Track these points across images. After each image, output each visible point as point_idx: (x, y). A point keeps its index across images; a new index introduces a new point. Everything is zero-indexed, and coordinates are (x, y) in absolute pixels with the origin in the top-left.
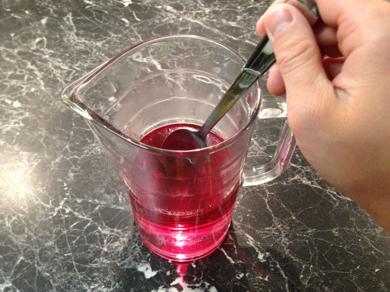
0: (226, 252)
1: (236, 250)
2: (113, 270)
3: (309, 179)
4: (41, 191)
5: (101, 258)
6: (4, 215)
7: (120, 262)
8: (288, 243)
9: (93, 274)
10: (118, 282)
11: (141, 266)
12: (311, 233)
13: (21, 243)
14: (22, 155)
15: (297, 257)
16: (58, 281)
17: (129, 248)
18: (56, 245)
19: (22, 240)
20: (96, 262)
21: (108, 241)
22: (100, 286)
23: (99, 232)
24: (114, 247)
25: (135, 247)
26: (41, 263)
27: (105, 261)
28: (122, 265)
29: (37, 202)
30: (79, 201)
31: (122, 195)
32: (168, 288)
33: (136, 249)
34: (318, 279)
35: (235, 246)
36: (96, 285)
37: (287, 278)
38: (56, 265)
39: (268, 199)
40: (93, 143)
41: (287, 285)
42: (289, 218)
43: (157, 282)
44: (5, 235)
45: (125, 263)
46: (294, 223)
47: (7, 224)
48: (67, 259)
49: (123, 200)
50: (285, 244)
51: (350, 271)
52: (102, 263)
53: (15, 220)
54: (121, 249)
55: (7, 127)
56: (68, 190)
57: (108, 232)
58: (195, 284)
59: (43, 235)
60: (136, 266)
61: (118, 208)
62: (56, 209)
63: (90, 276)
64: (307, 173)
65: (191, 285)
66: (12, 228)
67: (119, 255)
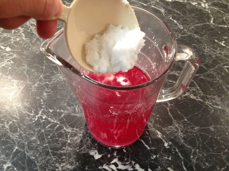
0: (144, 142)
1: (150, 141)
2: (74, 155)
3: (195, 95)
4: (27, 105)
5: (67, 147)
6: (4, 120)
7: (78, 149)
8: (182, 136)
9: (62, 157)
10: (78, 162)
11: (92, 152)
12: (197, 130)
13: (15, 138)
14: (14, 82)
15: (188, 145)
16: (40, 162)
17: (84, 140)
18: (38, 139)
19: (16, 136)
20: (63, 150)
21: (70, 136)
22: (67, 164)
23: (65, 130)
24: (74, 140)
25: (88, 140)
26: (29, 151)
27: (69, 149)
28: (80, 151)
29: (25, 112)
30: (51, 111)
31: (78, 107)
32: (109, 165)
33: (88, 141)
34: (202, 158)
35: (150, 138)
36: (64, 164)
37: (182, 158)
38: (39, 152)
39: (169, 108)
40: (58, 74)
41: (183, 162)
42: (183, 120)
43: (102, 161)
44: (5, 133)
45: (82, 150)
46: (186, 124)
47: (6, 126)
48: (46, 148)
49: (78, 110)
50: (181, 137)
51: (221, 153)
52: (67, 150)
53: (11, 124)
54: (79, 141)
55: (3, 64)
56: (43, 104)
57: (70, 130)
58: (125, 162)
59: (29, 133)
60: (88, 151)
61: (76, 115)
62: (37, 116)
63: (60, 159)
64: (194, 92)
65: (123, 163)
66: (10, 129)
67: (78, 145)
